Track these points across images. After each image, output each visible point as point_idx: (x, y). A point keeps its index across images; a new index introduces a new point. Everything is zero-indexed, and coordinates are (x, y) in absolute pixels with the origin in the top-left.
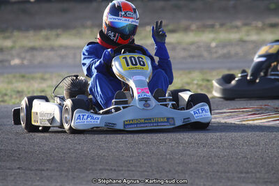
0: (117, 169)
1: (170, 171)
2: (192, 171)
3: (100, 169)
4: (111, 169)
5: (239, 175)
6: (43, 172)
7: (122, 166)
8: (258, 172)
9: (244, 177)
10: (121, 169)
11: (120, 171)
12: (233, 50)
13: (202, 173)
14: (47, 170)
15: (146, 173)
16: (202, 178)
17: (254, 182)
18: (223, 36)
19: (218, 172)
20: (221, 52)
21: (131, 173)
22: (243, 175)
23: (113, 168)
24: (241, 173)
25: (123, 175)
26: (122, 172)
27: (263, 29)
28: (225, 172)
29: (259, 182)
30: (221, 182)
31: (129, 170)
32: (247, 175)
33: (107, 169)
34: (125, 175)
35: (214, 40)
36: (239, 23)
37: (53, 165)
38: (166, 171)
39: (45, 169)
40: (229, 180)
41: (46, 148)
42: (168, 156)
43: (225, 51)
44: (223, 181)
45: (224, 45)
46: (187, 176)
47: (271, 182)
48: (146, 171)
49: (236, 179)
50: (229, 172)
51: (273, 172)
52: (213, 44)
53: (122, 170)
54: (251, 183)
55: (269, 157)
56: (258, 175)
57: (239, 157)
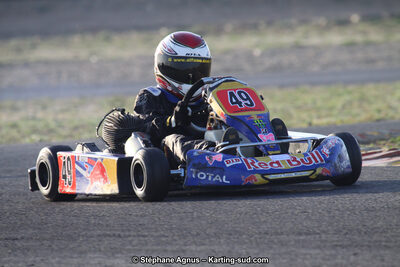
0: (122, 234)
1: (198, 234)
2: (231, 234)
3: (99, 236)
4: (114, 235)
5: (297, 238)
6: (16, 242)
7: (129, 230)
8: (324, 232)
9: (304, 241)
10: (127, 233)
11: (126, 236)
12: (286, 59)
13: (244, 236)
14: (22, 238)
15: (164, 239)
16: (245, 243)
17: (319, 247)
18: (272, 39)
19: (267, 233)
20: (269, 62)
21: (142, 238)
22: (302, 238)
23: (117, 233)
24: (300, 234)
25: (131, 242)
26: (130, 239)
27: (327, 28)
28: (277, 234)
29: (325, 246)
30: (271, 248)
31: (139, 236)
32: (309, 237)
33: (109, 236)
34: (134, 243)
35: (257, 46)
36: (294, 21)
37: (31, 231)
38: (192, 235)
39: (19, 237)
40: (282, 245)
41: (20, 207)
42: (195, 214)
43: (274, 61)
44: (275, 246)
45: (273, 52)
46: (222, 241)
47: (342, 247)
48: (164, 236)
49: (292, 243)
50: (282, 233)
51: (345, 231)
52: (257, 52)
53: (130, 236)
54: (314, 248)
55: (338, 210)
56: (324, 236)
57: (296, 212)
